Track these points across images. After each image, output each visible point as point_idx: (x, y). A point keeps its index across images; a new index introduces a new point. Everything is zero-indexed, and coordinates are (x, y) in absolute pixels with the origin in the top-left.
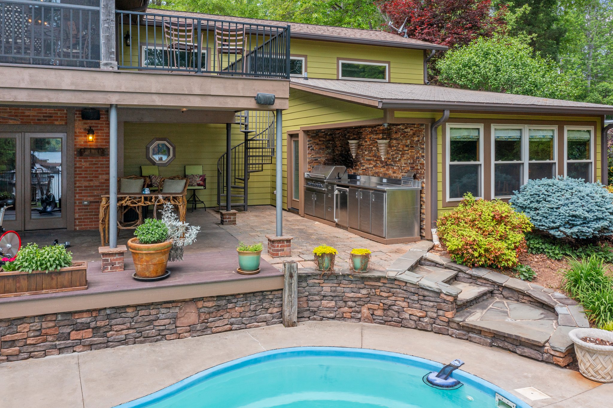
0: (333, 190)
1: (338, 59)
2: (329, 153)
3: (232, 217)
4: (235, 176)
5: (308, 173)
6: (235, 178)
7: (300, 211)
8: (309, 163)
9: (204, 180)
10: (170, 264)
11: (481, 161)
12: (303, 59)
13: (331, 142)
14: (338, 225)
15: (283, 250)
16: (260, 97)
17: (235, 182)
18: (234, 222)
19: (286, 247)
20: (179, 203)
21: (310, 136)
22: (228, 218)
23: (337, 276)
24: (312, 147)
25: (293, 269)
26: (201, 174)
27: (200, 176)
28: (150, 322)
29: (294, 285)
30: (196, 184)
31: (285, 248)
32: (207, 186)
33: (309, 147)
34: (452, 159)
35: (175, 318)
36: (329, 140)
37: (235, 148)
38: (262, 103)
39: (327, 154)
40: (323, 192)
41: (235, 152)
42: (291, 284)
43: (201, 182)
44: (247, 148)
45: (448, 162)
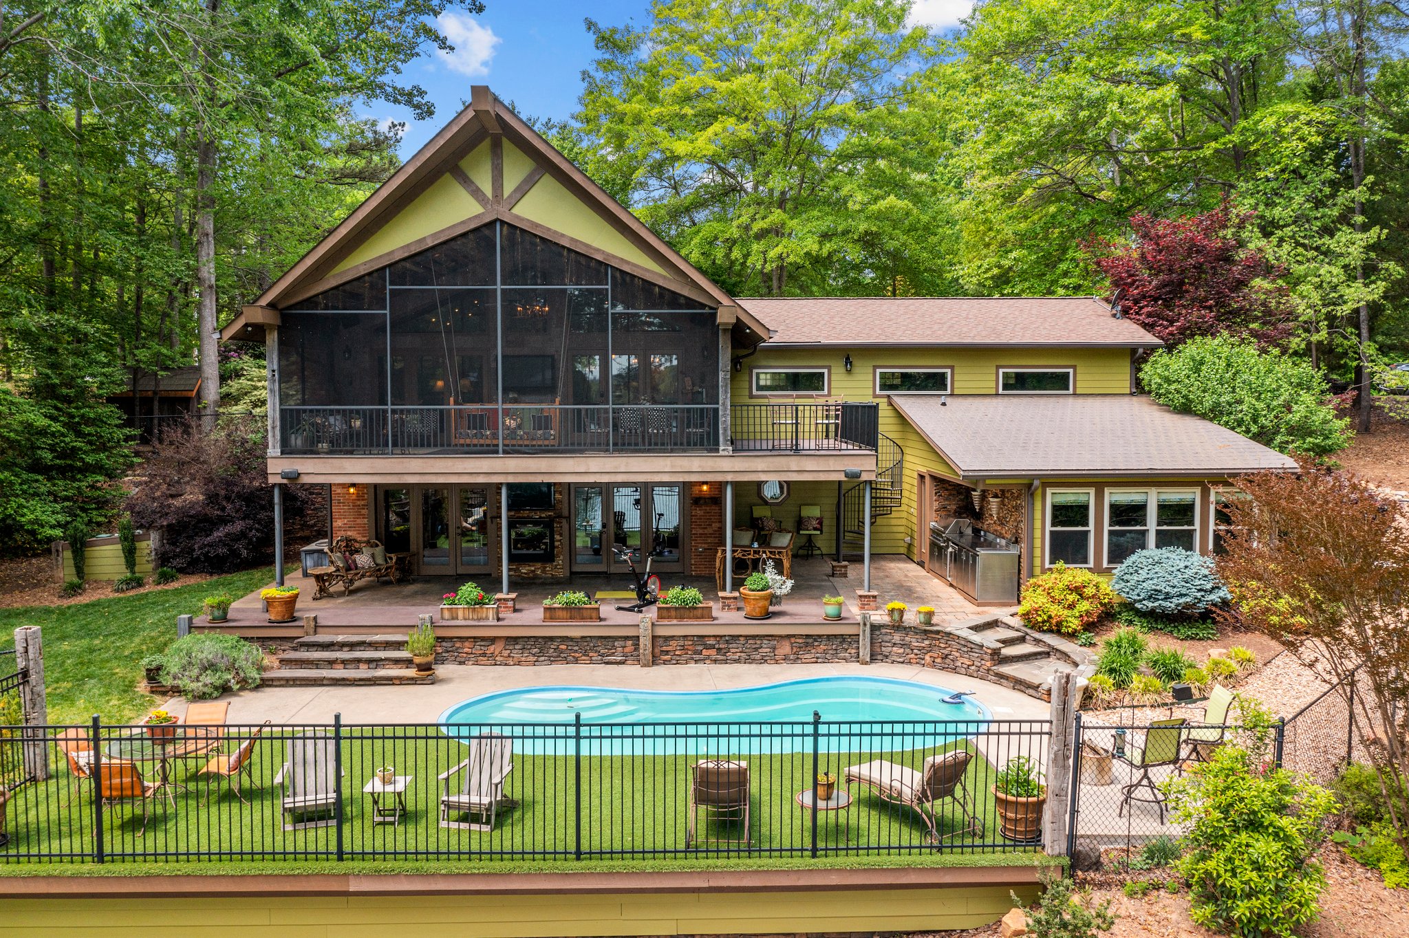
0: (947, 547)
1: (998, 368)
5: (934, 523)
7: (924, 565)
8: (936, 511)
9: (821, 523)
10: (771, 609)
11: (1091, 527)
12: (949, 371)
14: (951, 585)
16: (847, 472)
18: (845, 575)
19: (872, 602)
20: (783, 557)
21: (938, 485)
23: (905, 628)
24: (939, 492)
25: (868, 622)
26: (818, 515)
28: (756, 649)
30: (812, 528)
32: (825, 529)
33: (936, 493)
34: (1053, 525)
35: (774, 648)
43: (818, 526)
45: (1048, 528)
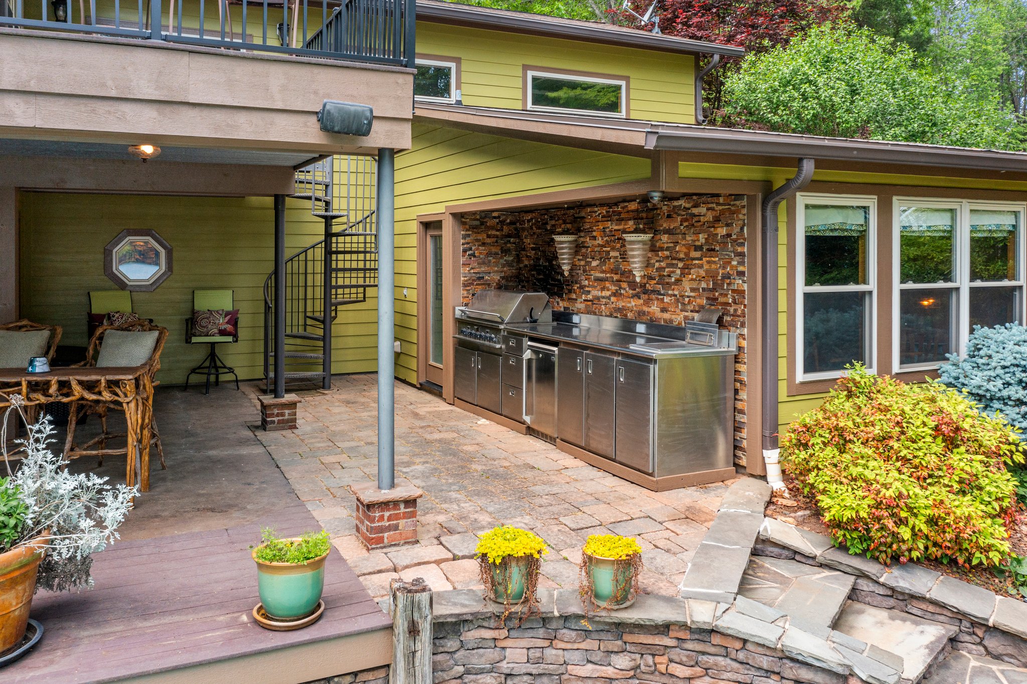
0: (519, 350)
1: (526, 68)
2: (509, 264)
3: (287, 412)
4: (305, 312)
5: (463, 308)
6: (306, 317)
7: (444, 391)
8: (465, 285)
9: (234, 322)
11: (872, 285)
12: (453, 65)
13: (512, 240)
14: (530, 431)
15: (396, 527)
16: (329, 112)
17: (305, 325)
18: (291, 425)
19: (404, 518)
20: (126, 396)
21: (467, 227)
22: (278, 415)
23: (545, 620)
24: (470, 249)
25: (419, 608)
26: (229, 307)
27: (227, 314)
29: (422, 656)
30: (216, 331)
31: (402, 523)
32: (241, 333)
33: (465, 251)
34: (808, 283)
36: (509, 236)
37: (306, 251)
38: (336, 129)
39: (504, 266)
40: (496, 353)
41: (306, 260)
42: (414, 653)
43: (229, 327)
44: (329, 252)
45: (801, 288)
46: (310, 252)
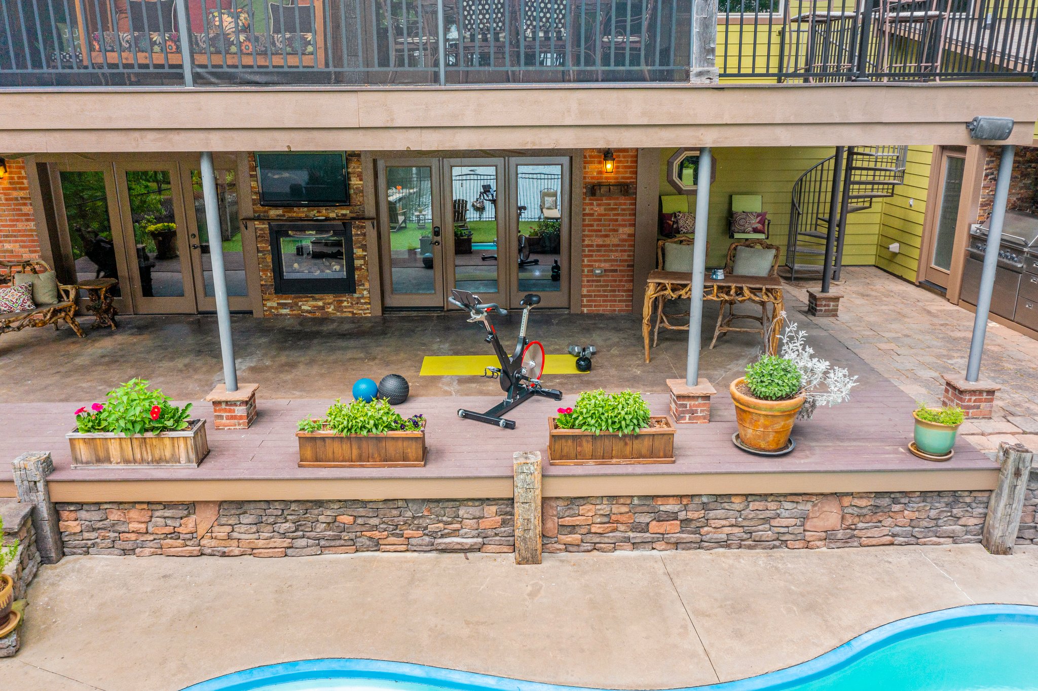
2: (1026, 187)
3: (832, 304)
7: (948, 293)
8: (982, 205)
13: (1033, 165)
15: (978, 407)
16: (977, 123)
18: (834, 313)
19: (985, 402)
21: (992, 153)
22: (825, 306)
25: (1024, 462)
26: (759, 210)
27: (758, 215)
28: (766, 520)
29: (1021, 489)
31: (983, 405)
35: (805, 518)
36: (1031, 161)
37: (822, 164)
38: (984, 137)
39: (1021, 188)
40: (1018, 271)
41: (822, 170)
42: (1015, 486)
43: (759, 226)
46: (826, 164)
